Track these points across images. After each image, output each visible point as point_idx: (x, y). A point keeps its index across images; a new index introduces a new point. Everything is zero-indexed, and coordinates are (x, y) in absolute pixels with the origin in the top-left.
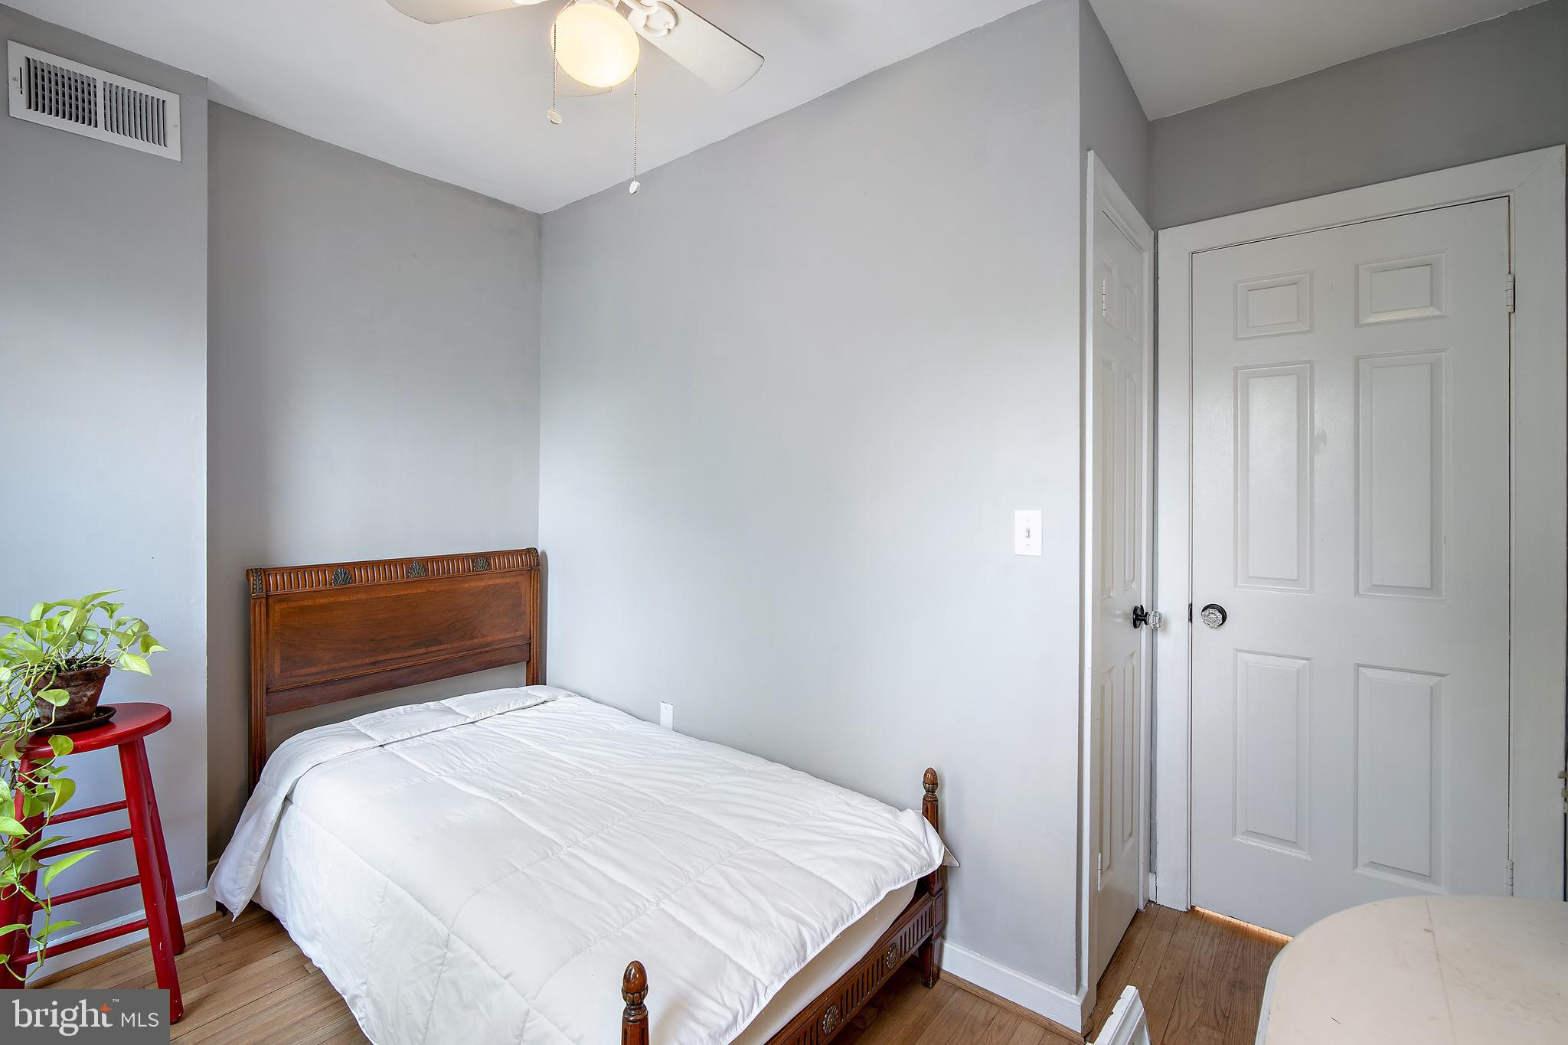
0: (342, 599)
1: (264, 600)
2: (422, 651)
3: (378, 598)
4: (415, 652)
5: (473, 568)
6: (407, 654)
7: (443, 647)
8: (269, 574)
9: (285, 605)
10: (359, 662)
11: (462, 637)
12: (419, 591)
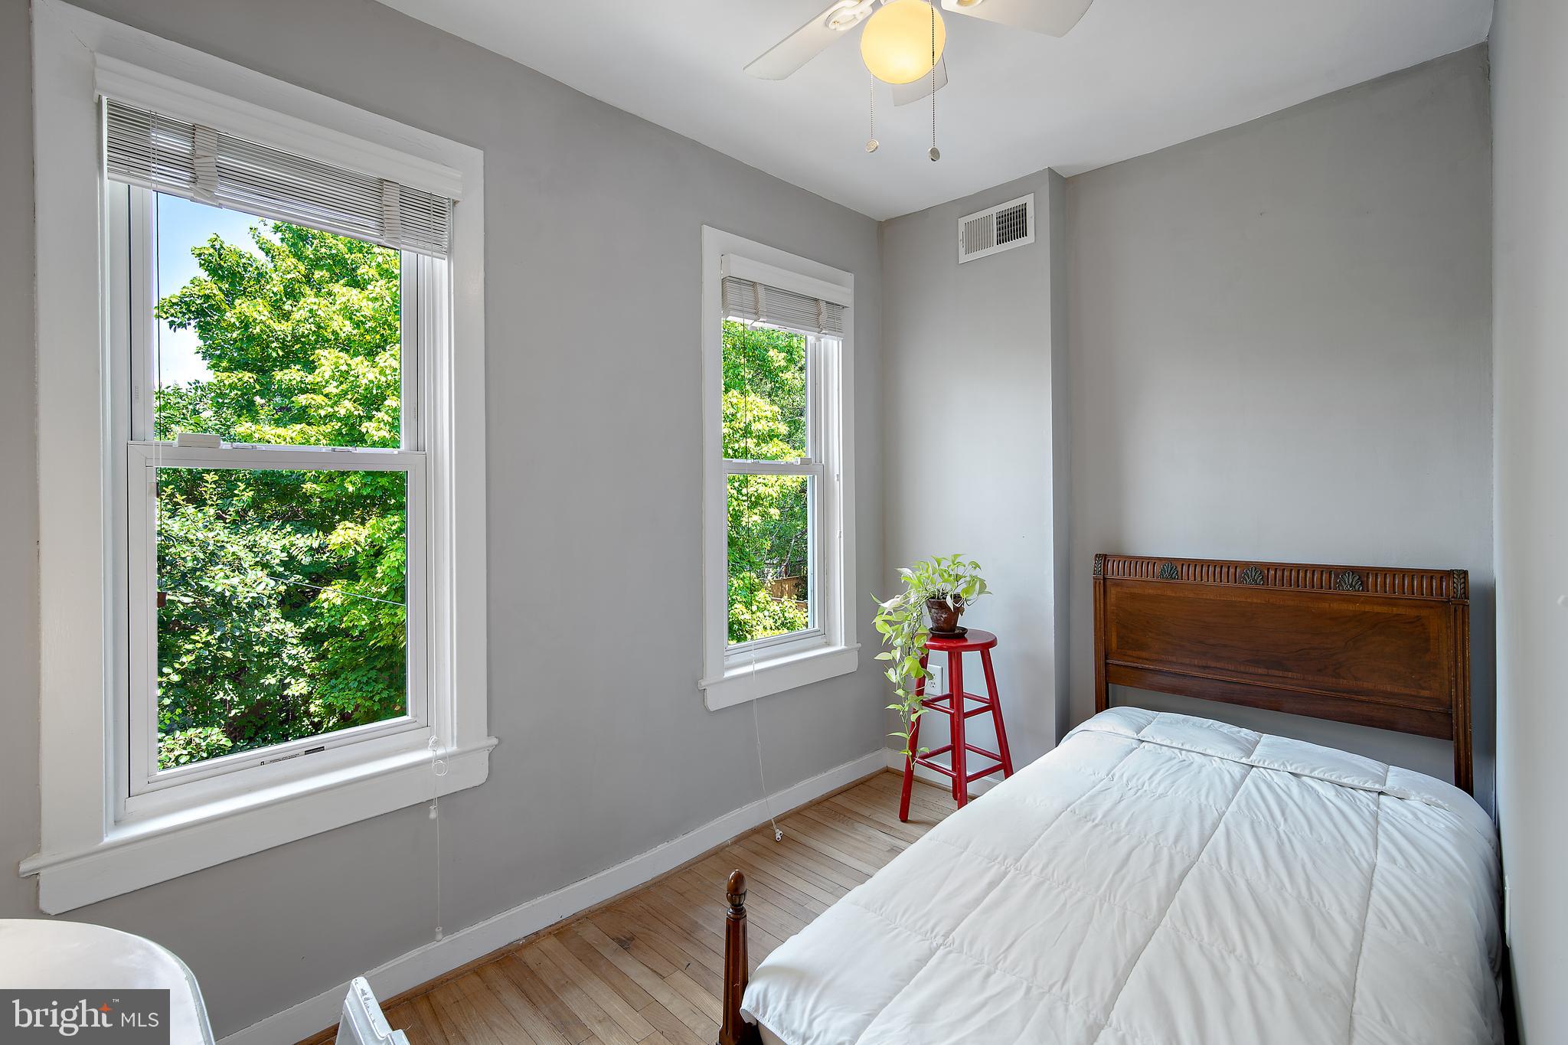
0: (1169, 593)
1: (1102, 582)
2: (1261, 671)
3: (1206, 599)
4: (1252, 670)
5: (1335, 585)
6: (1242, 669)
7: (1290, 674)
8: (1109, 560)
9: (1119, 589)
10: (1187, 661)
11: (1319, 670)
12: (1255, 601)
